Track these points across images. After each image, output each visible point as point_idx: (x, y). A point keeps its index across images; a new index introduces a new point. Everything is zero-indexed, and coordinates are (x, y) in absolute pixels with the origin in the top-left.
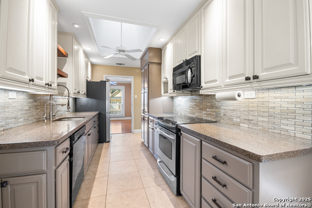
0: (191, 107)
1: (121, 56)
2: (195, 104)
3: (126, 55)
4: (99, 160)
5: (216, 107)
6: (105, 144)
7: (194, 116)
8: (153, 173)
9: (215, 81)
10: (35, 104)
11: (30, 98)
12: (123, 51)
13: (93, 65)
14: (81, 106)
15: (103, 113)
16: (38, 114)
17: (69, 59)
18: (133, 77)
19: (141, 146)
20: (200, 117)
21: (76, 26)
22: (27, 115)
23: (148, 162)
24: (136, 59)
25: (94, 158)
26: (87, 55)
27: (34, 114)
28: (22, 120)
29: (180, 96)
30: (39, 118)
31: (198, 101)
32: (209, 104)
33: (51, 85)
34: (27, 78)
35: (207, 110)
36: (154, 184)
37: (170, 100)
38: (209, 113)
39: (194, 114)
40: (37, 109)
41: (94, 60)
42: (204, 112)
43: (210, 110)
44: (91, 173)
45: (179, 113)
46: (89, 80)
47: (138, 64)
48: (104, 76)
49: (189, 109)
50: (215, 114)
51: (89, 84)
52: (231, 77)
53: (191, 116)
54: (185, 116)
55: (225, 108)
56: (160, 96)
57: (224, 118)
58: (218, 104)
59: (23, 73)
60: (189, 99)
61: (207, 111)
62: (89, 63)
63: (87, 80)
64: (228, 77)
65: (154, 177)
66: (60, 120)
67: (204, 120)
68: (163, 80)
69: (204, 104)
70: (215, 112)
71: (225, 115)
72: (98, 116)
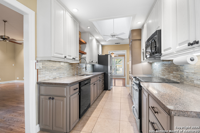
0: (162, 70)
1: (113, 39)
2: (165, 68)
3: (116, 38)
4: (101, 99)
5: (181, 71)
6: (107, 91)
7: (164, 77)
8: (130, 113)
9: (170, 48)
10: (72, 67)
11: (70, 65)
12: (115, 36)
13: (103, 46)
14: (96, 69)
15: (107, 73)
16: (73, 72)
17: (87, 45)
18: (126, 51)
19: (128, 96)
20: (169, 79)
21: (89, 28)
22: (68, 72)
23: (128, 106)
24: (124, 39)
25: (99, 98)
26: (98, 41)
27: (72, 72)
28: (66, 74)
29: (155, 62)
30: (74, 74)
31: (167, 65)
32: (175, 68)
33: (75, 59)
34: (63, 56)
35: (174, 72)
36: (127, 120)
37: (149, 65)
38: (175, 75)
39: (165, 76)
40: (73, 70)
41: (103, 43)
42: (171, 74)
43: (176, 73)
44: (95, 105)
45: (155, 75)
46: (100, 54)
47: (128, 42)
48: (109, 51)
49: (161, 72)
50: (179, 76)
51: (100, 57)
52: (180, 44)
53: (163, 77)
54: (159, 77)
55: (188, 71)
56: (141, 62)
57: (187, 80)
58: (182, 68)
59: (62, 54)
60: (161, 64)
61: (174, 74)
62: (100, 45)
63: (98, 55)
64: (178, 44)
65: (129, 116)
66: (83, 75)
67: (171, 81)
68: (142, 51)
69: (171, 67)
70: (179, 74)
71: (187, 77)
72: (103, 75)
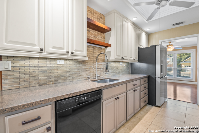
6: (154, 107)
13: (149, 35)
40: (87, 71)
48: (160, 41)
72: (146, 79)
